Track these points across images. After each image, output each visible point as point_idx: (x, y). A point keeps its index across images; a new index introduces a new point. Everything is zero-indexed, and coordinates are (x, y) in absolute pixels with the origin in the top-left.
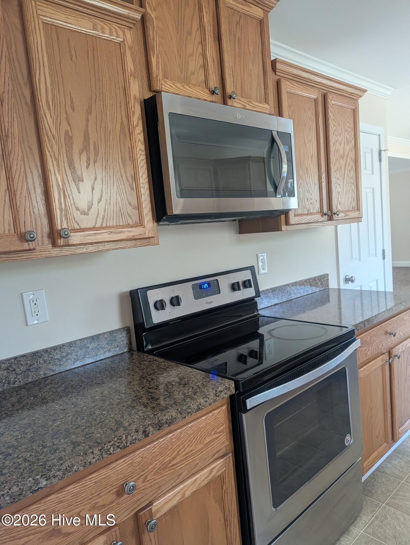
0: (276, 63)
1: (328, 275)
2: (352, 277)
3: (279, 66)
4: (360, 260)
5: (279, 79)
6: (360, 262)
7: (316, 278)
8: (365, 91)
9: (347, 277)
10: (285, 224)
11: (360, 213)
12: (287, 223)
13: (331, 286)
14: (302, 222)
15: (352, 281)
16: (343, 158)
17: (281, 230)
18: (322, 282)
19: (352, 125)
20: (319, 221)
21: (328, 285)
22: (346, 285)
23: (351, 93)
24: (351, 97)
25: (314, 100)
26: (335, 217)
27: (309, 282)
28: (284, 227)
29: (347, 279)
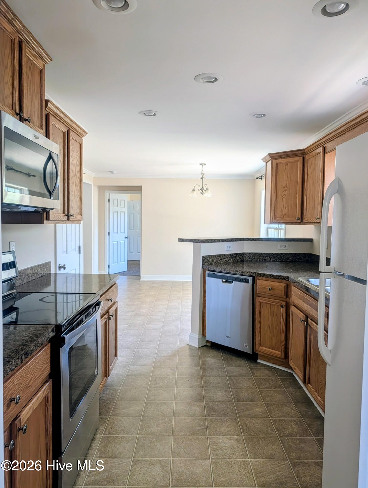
0: (48, 102)
1: (50, 262)
2: (64, 265)
3: (49, 105)
4: (67, 253)
5: (48, 114)
6: (66, 254)
7: (44, 265)
8: (87, 133)
9: (60, 266)
10: (46, 219)
11: (81, 217)
12: (48, 219)
13: (52, 272)
14: (56, 219)
15: (64, 268)
16: (75, 177)
17: (44, 224)
18: (47, 268)
19: (79, 155)
20: (63, 219)
21: (50, 271)
22: (60, 271)
23: (80, 133)
24: (79, 135)
25: (63, 133)
26: (71, 218)
27: (40, 267)
28: (45, 222)
29: (60, 267)
